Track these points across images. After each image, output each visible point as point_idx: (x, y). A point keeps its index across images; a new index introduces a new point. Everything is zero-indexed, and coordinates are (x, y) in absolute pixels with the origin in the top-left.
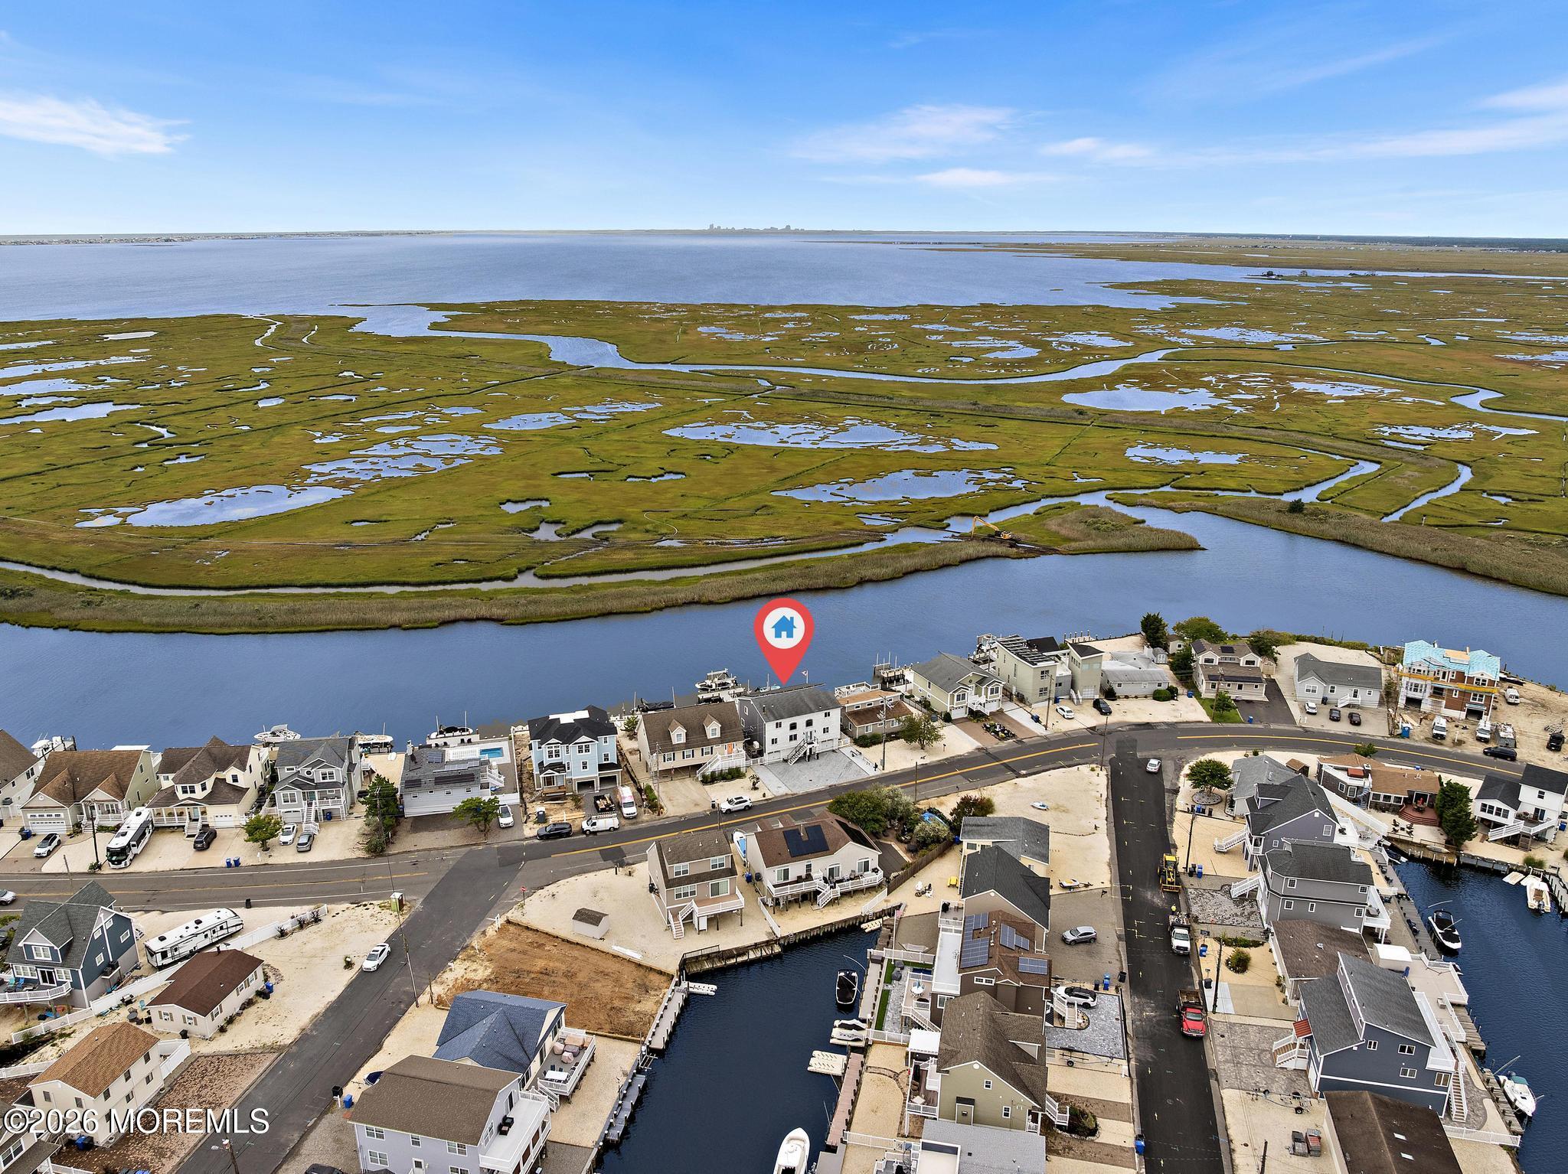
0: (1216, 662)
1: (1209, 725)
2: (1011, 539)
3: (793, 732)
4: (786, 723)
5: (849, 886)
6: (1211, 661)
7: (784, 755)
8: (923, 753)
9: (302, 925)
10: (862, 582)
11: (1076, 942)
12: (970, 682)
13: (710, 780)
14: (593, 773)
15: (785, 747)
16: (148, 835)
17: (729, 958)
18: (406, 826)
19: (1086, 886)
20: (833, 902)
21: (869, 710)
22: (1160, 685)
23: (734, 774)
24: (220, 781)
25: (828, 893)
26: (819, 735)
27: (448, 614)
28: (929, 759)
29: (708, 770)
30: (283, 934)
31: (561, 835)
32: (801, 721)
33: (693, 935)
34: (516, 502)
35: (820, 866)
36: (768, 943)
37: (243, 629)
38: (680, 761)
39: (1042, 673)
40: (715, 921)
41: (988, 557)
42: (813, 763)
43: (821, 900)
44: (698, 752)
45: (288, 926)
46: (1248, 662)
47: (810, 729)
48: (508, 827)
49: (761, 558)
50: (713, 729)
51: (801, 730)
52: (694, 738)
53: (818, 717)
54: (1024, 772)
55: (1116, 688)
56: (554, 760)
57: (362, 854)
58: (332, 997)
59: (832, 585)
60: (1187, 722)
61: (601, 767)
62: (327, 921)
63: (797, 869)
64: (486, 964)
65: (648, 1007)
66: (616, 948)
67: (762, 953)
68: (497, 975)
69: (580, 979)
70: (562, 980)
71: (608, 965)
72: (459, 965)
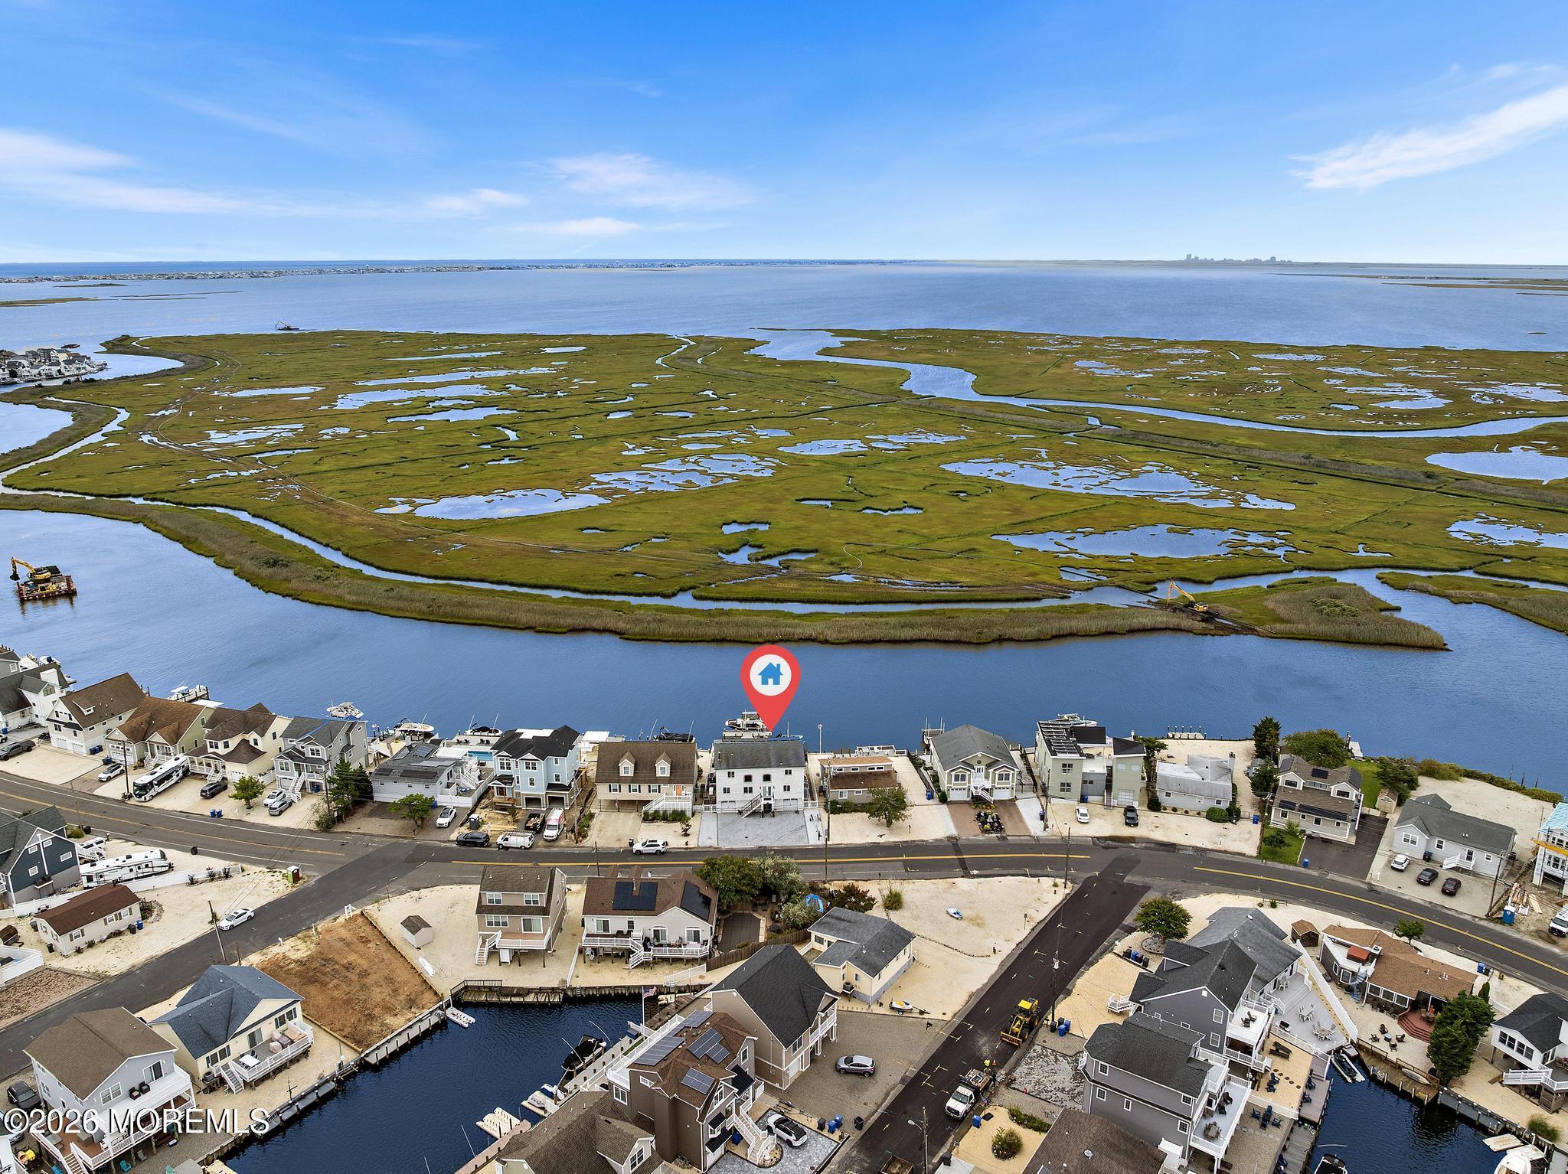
0: (1300, 787)
1: (1253, 861)
2: (1206, 612)
3: (748, 785)
4: (740, 774)
5: (666, 952)
6: (1294, 784)
7: (739, 806)
8: (884, 830)
9: (212, 877)
10: (1001, 640)
11: (846, 1072)
12: (979, 762)
13: (650, 818)
14: (540, 791)
15: (741, 800)
16: (175, 778)
17: (507, 996)
18: (368, 808)
19: (922, 1012)
20: (644, 965)
21: (852, 775)
22: (1219, 802)
23: (678, 816)
24: (245, 742)
25: (641, 954)
26: (778, 793)
27: (581, 622)
28: (889, 838)
29: (651, 808)
30: (193, 882)
31: (475, 844)
32: (757, 774)
33: (494, 964)
34: (741, 523)
35: (644, 925)
36: (553, 990)
37: (407, 614)
38: (625, 794)
39: (1064, 765)
40: (518, 956)
41: (1166, 629)
42: (768, 820)
43: (634, 959)
44: (644, 787)
45: (202, 875)
46: (1340, 793)
47: (767, 784)
48: (441, 827)
49: (919, 602)
50: (663, 768)
51: (757, 782)
52: (643, 773)
53: (777, 774)
54: (975, 872)
55: (1161, 797)
57: (313, 827)
58: (177, 946)
59: (963, 639)
60: (1225, 852)
61: (550, 786)
62: (237, 878)
63: (618, 923)
64: (312, 946)
65: (398, 1022)
66: (421, 960)
67: (542, 999)
68: (311, 959)
69: (368, 981)
70: (354, 977)
71: (402, 974)
72: (291, 942)
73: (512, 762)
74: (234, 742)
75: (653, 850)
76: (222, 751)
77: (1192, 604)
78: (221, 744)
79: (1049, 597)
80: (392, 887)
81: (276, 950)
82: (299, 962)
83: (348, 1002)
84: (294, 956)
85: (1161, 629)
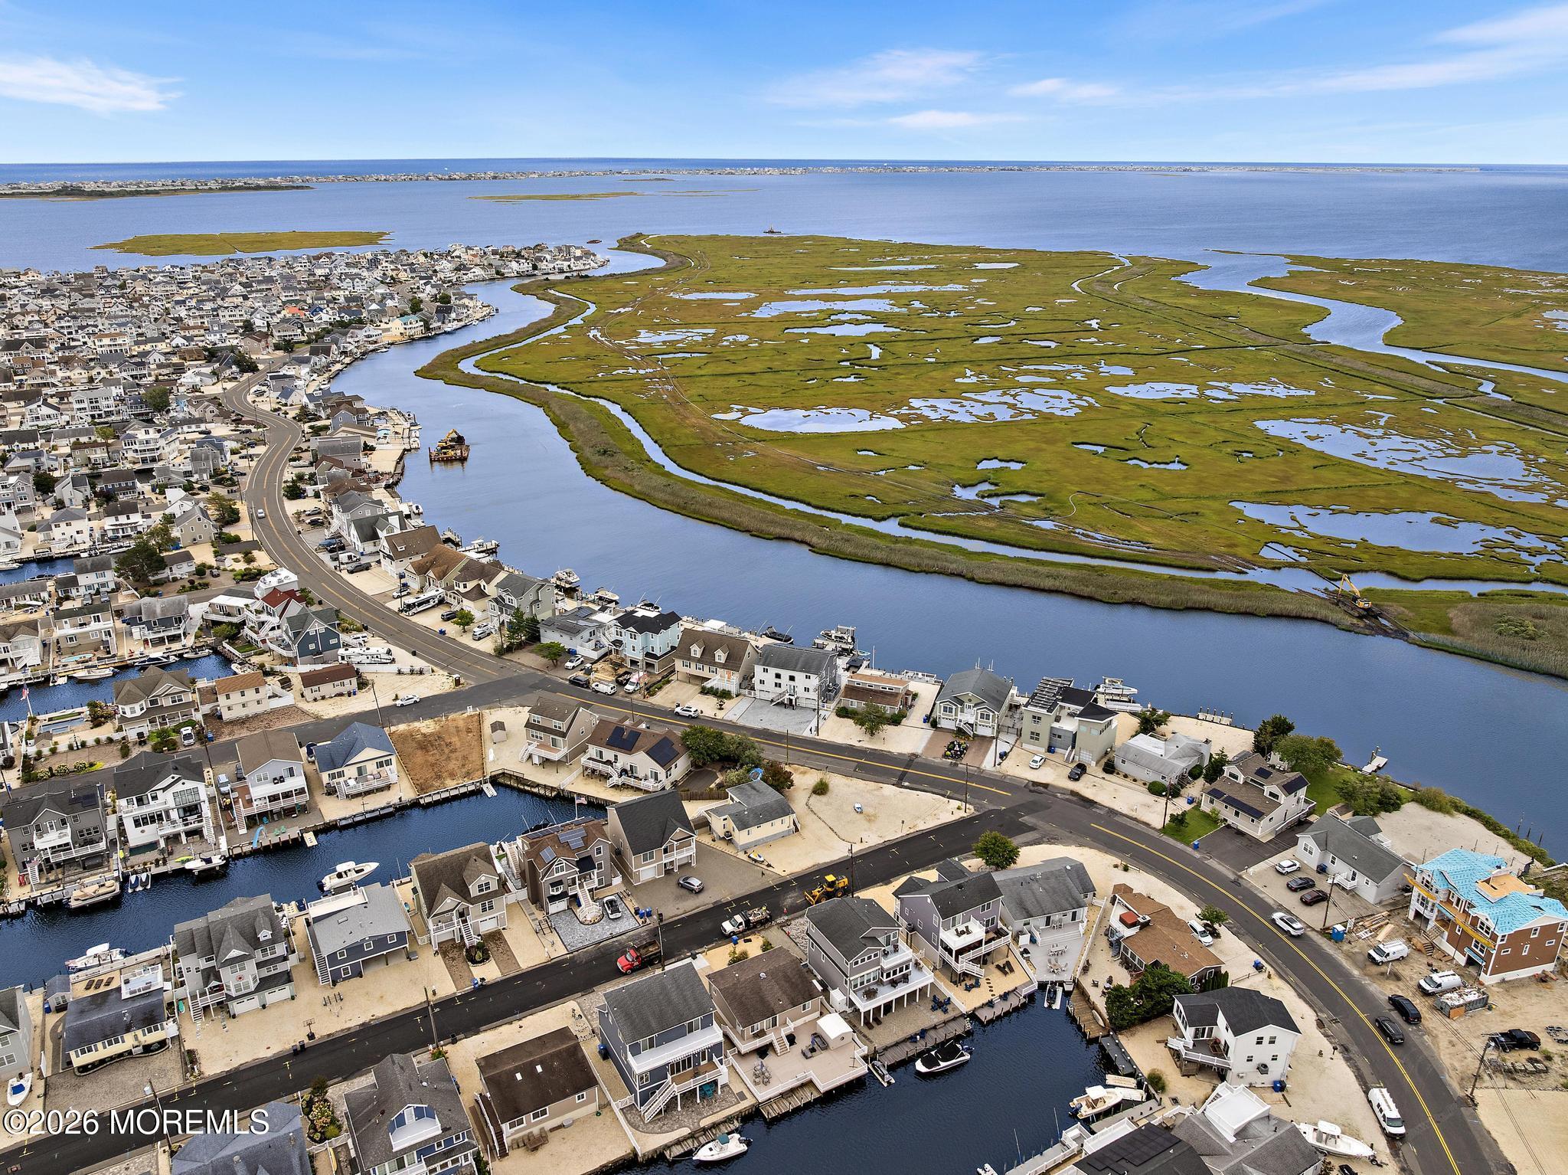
0: (1241, 780)
2: (1367, 610)
3: (778, 681)
4: (773, 671)
5: (632, 782)
6: (1236, 777)
7: (770, 697)
8: (867, 737)
9: (412, 672)
10: (1134, 603)
11: (682, 886)
12: (970, 700)
13: (705, 691)
14: (639, 656)
15: (773, 693)
16: (432, 603)
17: (524, 785)
18: (535, 646)
19: (769, 865)
20: (616, 787)
22: (1163, 778)
23: (724, 695)
24: (479, 585)
25: (615, 779)
26: (800, 692)
27: (786, 532)
28: (867, 743)
29: (708, 685)
30: (400, 673)
31: (579, 685)
32: (785, 674)
33: (529, 764)
36: (552, 789)
38: (693, 670)
40: (546, 762)
41: (1314, 619)
42: (789, 711)
43: (611, 782)
44: (706, 668)
45: (406, 670)
46: (1271, 794)
47: (792, 683)
48: (567, 669)
50: (720, 656)
51: (784, 680)
52: (707, 658)
53: (800, 676)
54: (906, 784)
55: (1118, 762)
56: (619, 638)
57: (492, 652)
58: (367, 709)
59: (1097, 597)
61: (648, 655)
62: (427, 676)
63: (609, 754)
64: (438, 727)
65: (450, 783)
66: (491, 751)
67: (542, 792)
68: (432, 734)
69: (453, 756)
70: (447, 751)
71: (474, 757)
72: (429, 722)
73: (623, 631)
74: (471, 585)
75: (687, 714)
76: (462, 590)
77: (1355, 599)
78: (461, 585)
79: (1226, 570)
80: (510, 702)
81: (416, 724)
82: (424, 735)
83: (432, 765)
84: (424, 730)
85: (1307, 618)
